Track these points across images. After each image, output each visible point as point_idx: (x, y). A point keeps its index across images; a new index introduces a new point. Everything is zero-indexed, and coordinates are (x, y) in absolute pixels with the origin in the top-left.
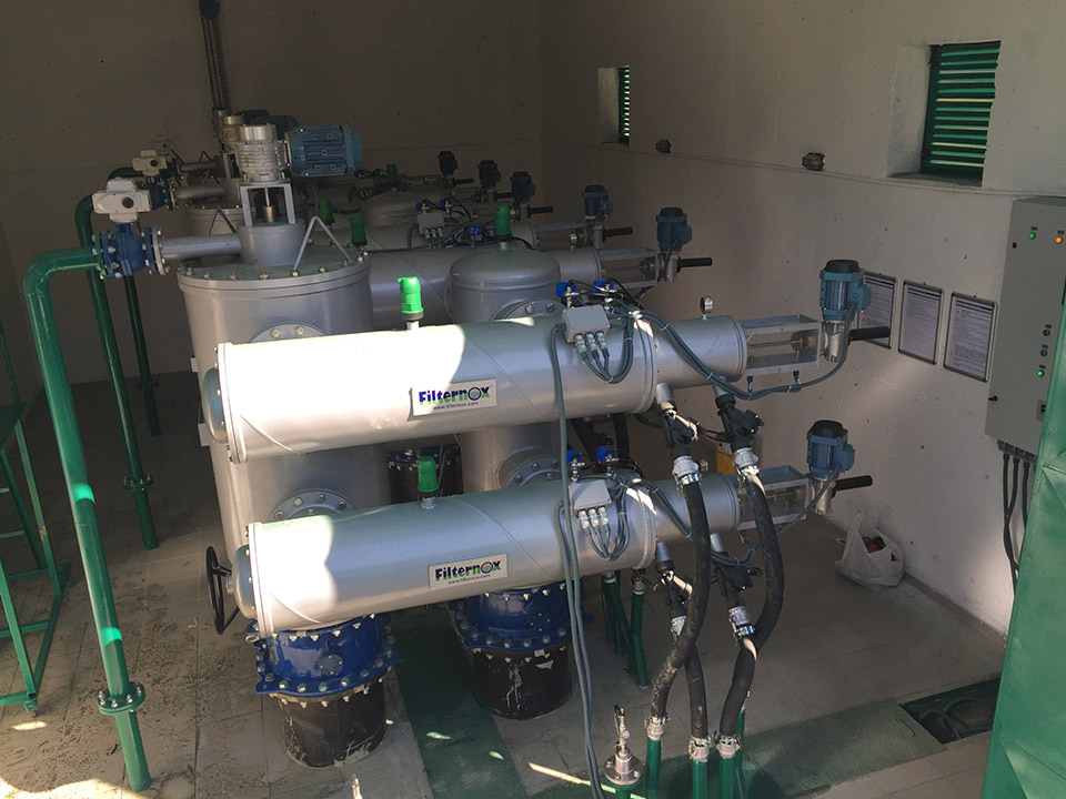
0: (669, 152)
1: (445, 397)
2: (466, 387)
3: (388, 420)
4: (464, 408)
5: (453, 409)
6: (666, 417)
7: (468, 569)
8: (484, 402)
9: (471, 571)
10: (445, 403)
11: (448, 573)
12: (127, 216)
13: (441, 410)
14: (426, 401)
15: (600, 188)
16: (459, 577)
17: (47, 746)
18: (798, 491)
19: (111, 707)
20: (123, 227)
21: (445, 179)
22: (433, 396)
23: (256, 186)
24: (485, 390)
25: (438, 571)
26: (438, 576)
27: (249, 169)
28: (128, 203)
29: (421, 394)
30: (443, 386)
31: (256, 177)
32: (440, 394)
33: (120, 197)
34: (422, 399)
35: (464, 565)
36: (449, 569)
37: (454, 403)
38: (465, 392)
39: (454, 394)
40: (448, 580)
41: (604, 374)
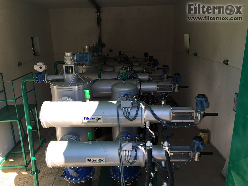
0: (196, 56)
1: (90, 119)
2: (95, 117)
3: (77, 123)
4: (95, 122)
5: (92, 122)
6: (147, 130)
7: (95, 160)
8: (99, 121)
9: (96, 161)
10: (90, 121)
11: (91, 160)
12: (41, 70)
13: (89, 122)
14: (85, 120)
15: (167, 66)
16: (93, 162)
17: (25, 179)
18: (190, 154)
19: (31, 174)
20: (40, 73)
21: (145, 59)
22: (87, 118)
23: (67, 65)
24: (100, 119)
25: (88, 160)
26: (88, 161)
27: (66, 62)
28: (41, 68)
29: (84, 118)
30: (90, 116)
31: (67, 63)
32: (89, 118)
33: (39, 66)
34: (85, 119)
35: (94, 159)
36: (91, 159)
37: (92, 121)
38: (95, 118)
39: (92, 118)
40: (90, 162)
41: (128, 118)
